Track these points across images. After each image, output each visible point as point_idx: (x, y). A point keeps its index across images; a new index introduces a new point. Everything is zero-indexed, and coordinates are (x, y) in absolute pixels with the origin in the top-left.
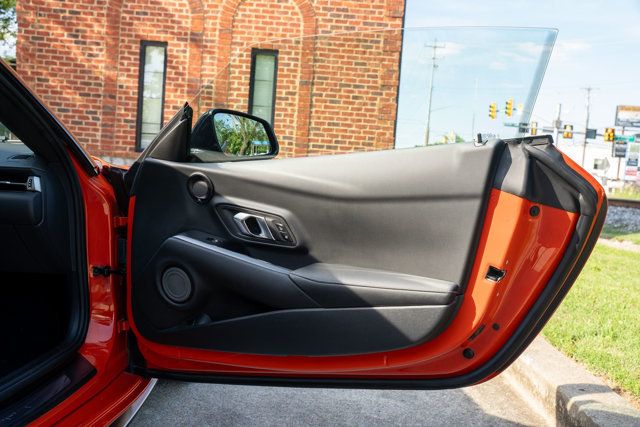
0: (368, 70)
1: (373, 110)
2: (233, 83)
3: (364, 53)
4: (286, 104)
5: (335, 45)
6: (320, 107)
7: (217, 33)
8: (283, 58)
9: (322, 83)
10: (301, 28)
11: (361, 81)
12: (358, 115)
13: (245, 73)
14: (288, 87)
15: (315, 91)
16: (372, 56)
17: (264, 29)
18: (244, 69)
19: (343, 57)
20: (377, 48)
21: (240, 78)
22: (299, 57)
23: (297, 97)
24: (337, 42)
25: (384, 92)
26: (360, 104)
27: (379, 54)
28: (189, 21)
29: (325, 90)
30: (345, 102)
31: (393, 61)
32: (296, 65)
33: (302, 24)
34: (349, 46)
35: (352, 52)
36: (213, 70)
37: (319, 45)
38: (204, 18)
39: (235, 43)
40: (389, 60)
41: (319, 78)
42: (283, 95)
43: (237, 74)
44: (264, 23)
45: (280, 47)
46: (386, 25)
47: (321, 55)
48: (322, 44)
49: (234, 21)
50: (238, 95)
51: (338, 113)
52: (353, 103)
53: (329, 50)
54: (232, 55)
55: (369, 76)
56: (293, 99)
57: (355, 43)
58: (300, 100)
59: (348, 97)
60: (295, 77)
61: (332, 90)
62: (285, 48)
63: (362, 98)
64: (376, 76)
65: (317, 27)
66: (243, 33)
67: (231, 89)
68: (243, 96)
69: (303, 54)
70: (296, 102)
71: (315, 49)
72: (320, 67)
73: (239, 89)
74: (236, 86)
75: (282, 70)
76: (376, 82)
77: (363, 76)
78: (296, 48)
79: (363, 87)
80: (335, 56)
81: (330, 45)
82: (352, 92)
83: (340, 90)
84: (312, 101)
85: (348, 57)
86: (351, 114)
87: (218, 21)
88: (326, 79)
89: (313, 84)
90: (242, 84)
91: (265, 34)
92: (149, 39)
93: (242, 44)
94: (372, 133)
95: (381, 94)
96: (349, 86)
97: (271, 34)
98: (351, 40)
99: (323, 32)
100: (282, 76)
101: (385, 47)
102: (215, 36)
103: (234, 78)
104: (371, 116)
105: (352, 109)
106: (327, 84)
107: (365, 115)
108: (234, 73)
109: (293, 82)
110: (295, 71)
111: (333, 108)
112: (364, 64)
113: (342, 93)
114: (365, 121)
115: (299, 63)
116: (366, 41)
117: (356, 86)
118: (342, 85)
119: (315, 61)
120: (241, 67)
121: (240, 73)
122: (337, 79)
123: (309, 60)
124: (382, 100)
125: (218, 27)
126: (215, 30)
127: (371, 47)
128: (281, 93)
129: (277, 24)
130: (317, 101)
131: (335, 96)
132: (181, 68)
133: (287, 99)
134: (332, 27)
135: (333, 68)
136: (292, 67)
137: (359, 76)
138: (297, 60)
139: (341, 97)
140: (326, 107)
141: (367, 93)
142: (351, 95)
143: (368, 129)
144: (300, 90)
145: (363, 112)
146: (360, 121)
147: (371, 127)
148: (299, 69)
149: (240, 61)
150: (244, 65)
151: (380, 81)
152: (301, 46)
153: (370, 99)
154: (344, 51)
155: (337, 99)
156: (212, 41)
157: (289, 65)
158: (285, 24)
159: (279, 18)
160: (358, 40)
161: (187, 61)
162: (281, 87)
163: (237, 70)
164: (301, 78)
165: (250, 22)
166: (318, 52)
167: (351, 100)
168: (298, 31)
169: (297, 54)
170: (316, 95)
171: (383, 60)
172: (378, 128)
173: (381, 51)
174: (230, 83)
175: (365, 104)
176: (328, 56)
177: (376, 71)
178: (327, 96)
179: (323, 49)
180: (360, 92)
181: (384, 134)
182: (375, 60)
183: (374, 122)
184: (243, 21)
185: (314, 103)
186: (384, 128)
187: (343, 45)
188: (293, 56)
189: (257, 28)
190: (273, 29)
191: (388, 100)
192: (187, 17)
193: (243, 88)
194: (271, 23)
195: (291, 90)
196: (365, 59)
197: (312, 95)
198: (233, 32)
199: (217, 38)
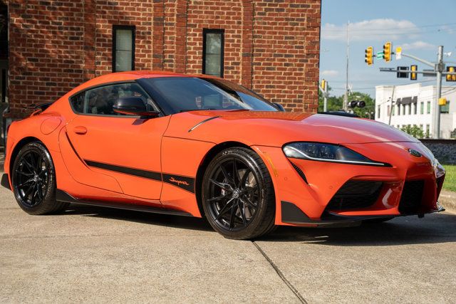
0: (296, 43)
1: (301, 74)
2: (190, 57)
3: (292, 29)
4: (232, 72)
5: (269, 23)
6: (259, 73)
7: (175, 17)
8: (229, 36)
9: (260, 55)
10: (242, 11)
11: (290, 51)
12: (289, 78)
13: (199, 49)
14: (234, 59)
15: (254, 61)
16: (299, 31)
17: (212, 13)
18: (198, 45)
19: (275, 33)
20: (302, 24)
21: (195, 53)
22: (241, 34)
23: (241, 66)
24: (271, 22)
25: (309, 59)
26: (290, 69)
27: (304, 29)
28: (152, 8)
29: (263, 60)
30: (278, 69)
31: (315, 34)
32: (239, 41)
33: (242, 8)
34: (280, 24)
35: (282, 28)
36: (173, 47)
37: (256, 24)
38: (163, 6)
39: (190, 25)
40: (312, 34)
41: (258, 50)
42: (230, 65)
43: (192, 50)
44: (212, 8)
45: (225, 26)
46: (309, 6)
47: (258, 32)
48: (258, 23)
49: (188, 7)
50: (194, 67)
51: (273, 78)
52: (285, 69)
53: (265, 28)
54: (188, 35)
55: (296, 47)
56: (239, 68)
57: (284, 21)
58: (243, 69)
59: (281, 64)
60: (238, 50)
61: (268, 60)
62: (229, 27)
63: (292, 65)
64: (302, 47)
65: (254, 10)
66: (196, 17)
67: (187, 62)
68: (198, 67)
69: (244, 31)
70: (240, 70)
71: (253, 28)
72: (258, 41)
73: (194, 62)
74: (192, 59)
75: (228, 45)
76: (303, 52)
77: (292, 47)
78: (238, 27)
79: (292, 56)
80: (269, 33)
81: (265, 23)
82: (284, 60)
83: (274, 60)
84: (252, 69)
85: (280, 33)
86: (284, 78)
87: (175, 8)
88: (263, 51)
89: (253, 55)
90: (197, 58)
91: (213, 17)
92: (120, 24)
93: (195, 26)
94: (302, 92)
95: (307, 61)
96: (282, 56)
97: (217, 17)
98: (282, 19)
99: (259, 14)
100: (228, 50)
101: (308, 24)
102: (173, 20)
103: (190, 53)
104: (299, 79)
105: (285, 74)
106: (264, 55)
107: (295, 79)
108: (190, 49)
109: (237, 55)
110: (239, 46)
111: (270, 73)
112: (293, 38)
113: (276, 62)
114: (295, 83)
115: (242, 39)
116: (293, 19)
117: (286, 56)
118: (275, 55)
119: (254, 37)
120: (196, 44)
121: (194, 48)
122: (272, 51)
123: (249, 36)
124: (307, 65)
125: (176, 12)
126: (173, 15)
127: (297, 24)
128: (228, 63)
129: (222, 8)
130: (257, 69)
131: (270, 64)
132: (147, 46)
133: (233, 68)
134: (266, 10)
135: (268, 42)
136: (236, 43)
137: (289, 47)
138: (239, 36)
139: (275, 64)
140: (264, 73)
141: (296, 61)
142: (283, 63)
143: (297, 89)
144: (243, 60)
145: (293, 76)
146: (291, 83)
147: (300, 87)
148: (242, 44)
149: (194, 39)
150: (198, 42)
151: (305, 51)
152: (242, 25)
153: (298, 65)
154: (276, 28)
155: (272, 66)
156: (171, 24)
157: (233, 41)
158: (229, 9)
159: (224, 4)
160: (287, 19)
161: (152, 41)
162: (227, 59)
163: (192, 47)
164: (243, 51)
165: (201, 8)
166: (256, 30)
167: (283, 67)
168: (240, 14)
169: (239, 32)
170: (256, 64)
171: (307, 34)
172: (306, 88)
173: (305, 27)
174: (187, 57)
175: (295, 70)
176: (264, 33)
177: (302, 43)
178: (264, 64)
179: (260, 28)
180: (290, 60)
181: (311, 92)
182: (301, 34)
183: (302, 83)
184: (195, 7)
185: (254, 71)
186: (310, 88)
187: (275, 24)
188: (236, 34)
189: (206, 12)
190: (219, 13)
191: (312, 65)
192: (150, 6)
193: (197, 60)
194: (218, 8)
195: (236, 61)
196: (293, 34)
197: (253, 64)
198: (187, 17)
199: (175, 22)
